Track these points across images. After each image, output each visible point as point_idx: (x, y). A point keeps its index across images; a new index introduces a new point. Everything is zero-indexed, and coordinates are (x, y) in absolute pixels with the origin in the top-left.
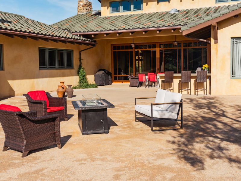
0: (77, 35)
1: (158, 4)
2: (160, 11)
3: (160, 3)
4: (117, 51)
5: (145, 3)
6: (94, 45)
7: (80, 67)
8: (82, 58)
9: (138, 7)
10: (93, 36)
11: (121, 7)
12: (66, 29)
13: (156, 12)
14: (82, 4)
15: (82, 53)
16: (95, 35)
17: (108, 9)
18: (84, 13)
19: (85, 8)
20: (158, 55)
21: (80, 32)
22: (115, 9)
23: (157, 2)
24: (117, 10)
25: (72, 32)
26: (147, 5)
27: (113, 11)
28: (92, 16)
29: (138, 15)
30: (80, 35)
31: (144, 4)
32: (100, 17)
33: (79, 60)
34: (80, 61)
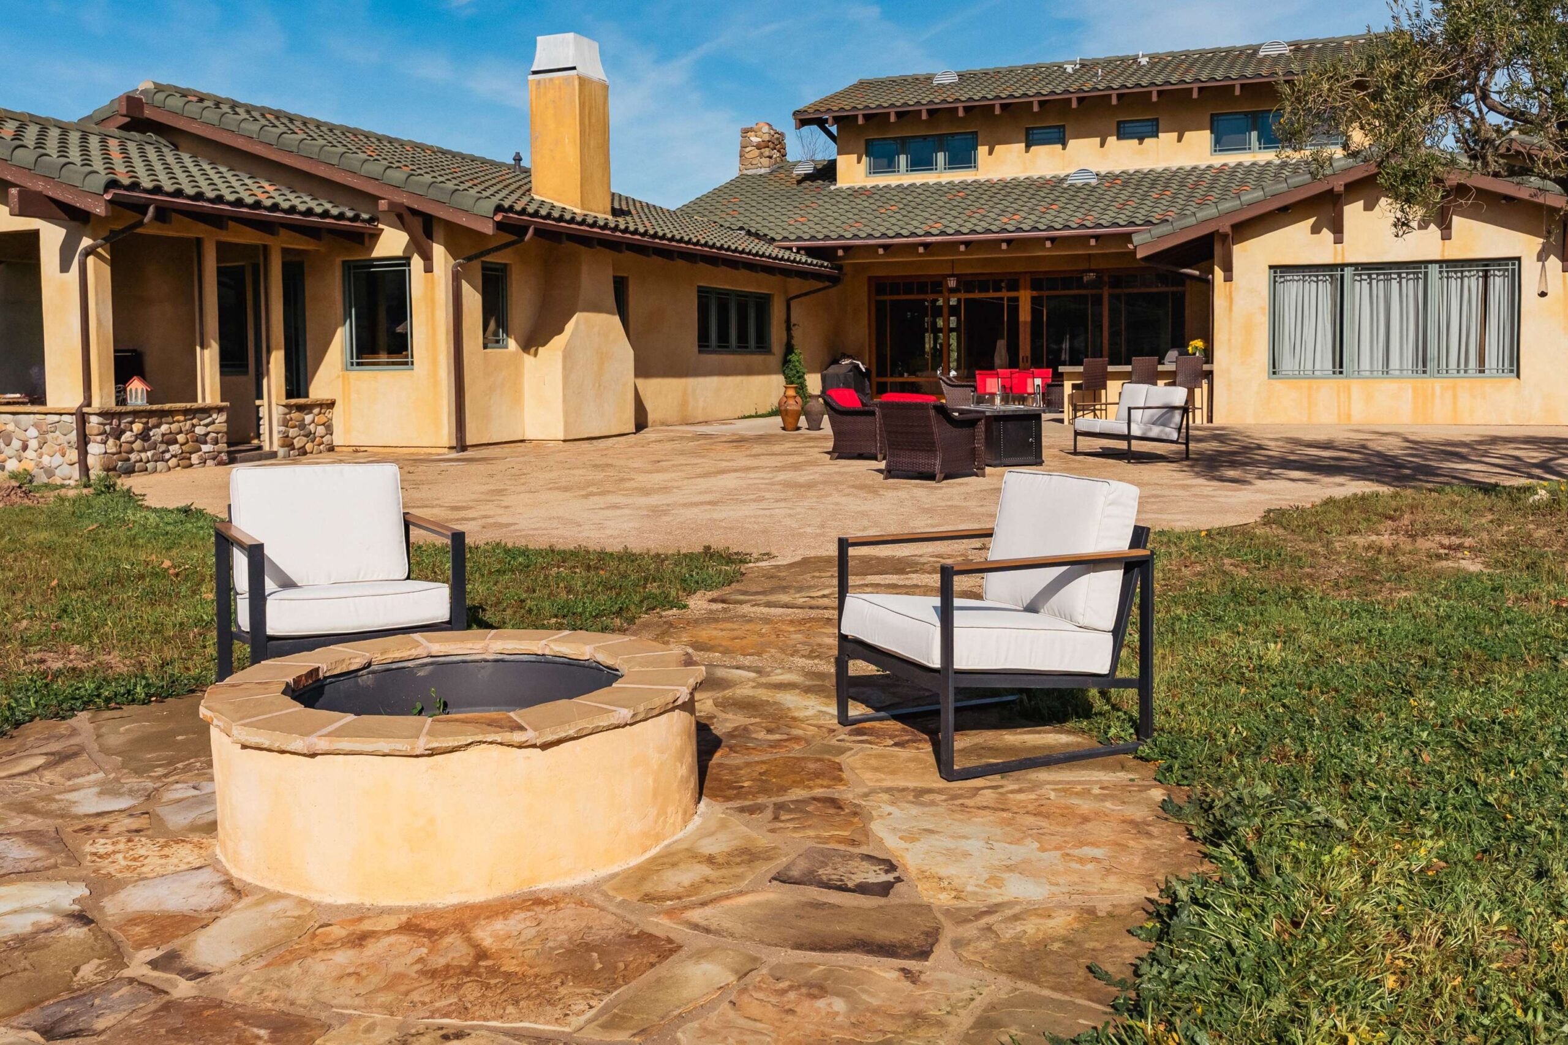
0: (790, 249)
1: (1027, 151)
2: (1035, 174)
3: (1033, 148)
4: (887, 298)
5: (986, 148)
6: (834, 280)
7: (789, 349)
8: (793, 320)
9: (963, 159)
10: (840, 253)
11: (903, 159)
12: (741, 228)
13: (1022, 176)
14: (755, 140)
15: (793, 304)
16: (847, 249)
17: (859, 161)
18: (763, 171)
19: (767, 152)
20: (1025, 315)
21: (799, 238)
22: (885, 161)
23: (1023, 145)
24: (890, 167)
25: (773, 240)
26: (990, 153)
27: (874, 170)
28: (799, 182)
29: (964, 186)
30: (799, 249)
31: (982, 150)
32: (832, 188)
33: (784, 326)
34: (789, 329)
